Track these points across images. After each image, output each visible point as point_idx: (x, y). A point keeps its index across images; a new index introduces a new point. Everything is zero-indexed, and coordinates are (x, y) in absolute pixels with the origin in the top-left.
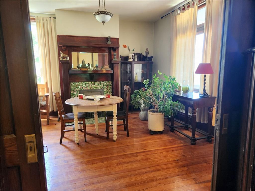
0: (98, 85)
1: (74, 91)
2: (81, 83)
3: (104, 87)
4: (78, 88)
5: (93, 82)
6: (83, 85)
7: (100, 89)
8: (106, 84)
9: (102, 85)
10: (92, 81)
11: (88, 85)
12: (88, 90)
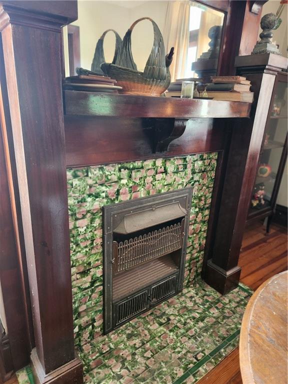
0: (177, 172)
1: (77, 219)
2: (111, 171)
3: (193, 178)
4: (97, 196)
5: (159, 162)
6: (120, 179)
7: (180, 187)
8: (200, 163)
9: (189, 171)
10: (157, 158)
11: (139, 175)
12: (138, 201)
